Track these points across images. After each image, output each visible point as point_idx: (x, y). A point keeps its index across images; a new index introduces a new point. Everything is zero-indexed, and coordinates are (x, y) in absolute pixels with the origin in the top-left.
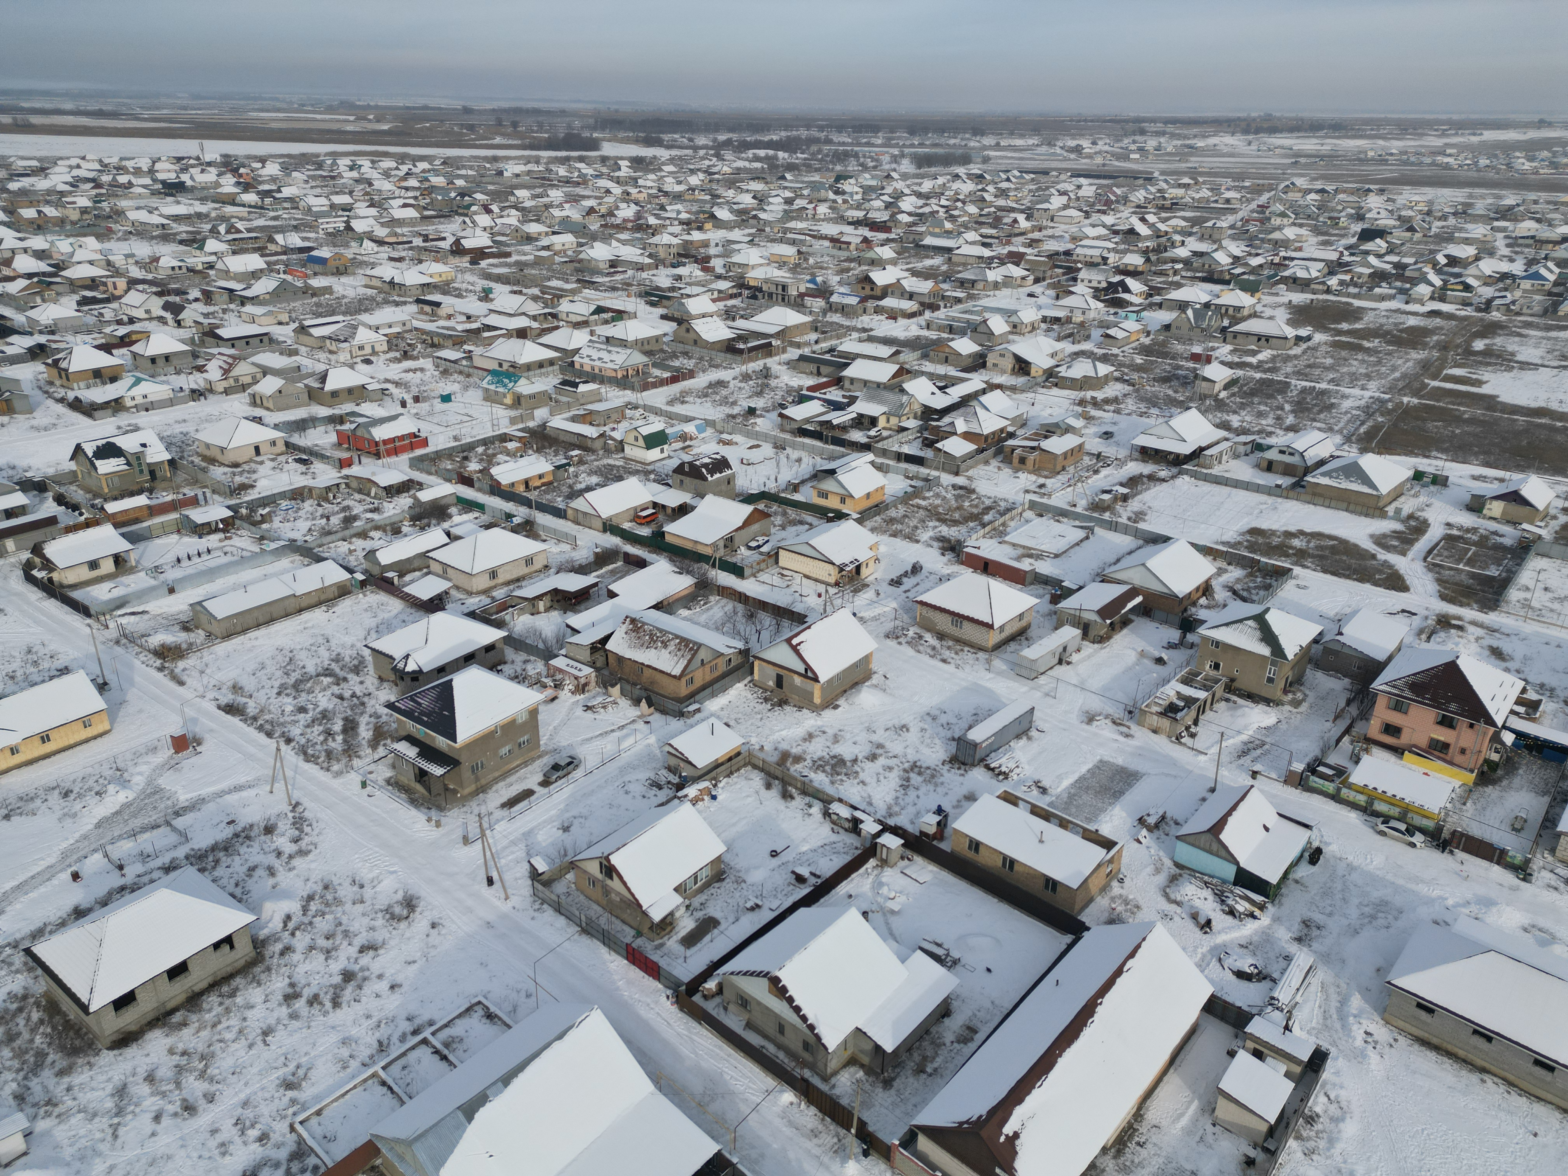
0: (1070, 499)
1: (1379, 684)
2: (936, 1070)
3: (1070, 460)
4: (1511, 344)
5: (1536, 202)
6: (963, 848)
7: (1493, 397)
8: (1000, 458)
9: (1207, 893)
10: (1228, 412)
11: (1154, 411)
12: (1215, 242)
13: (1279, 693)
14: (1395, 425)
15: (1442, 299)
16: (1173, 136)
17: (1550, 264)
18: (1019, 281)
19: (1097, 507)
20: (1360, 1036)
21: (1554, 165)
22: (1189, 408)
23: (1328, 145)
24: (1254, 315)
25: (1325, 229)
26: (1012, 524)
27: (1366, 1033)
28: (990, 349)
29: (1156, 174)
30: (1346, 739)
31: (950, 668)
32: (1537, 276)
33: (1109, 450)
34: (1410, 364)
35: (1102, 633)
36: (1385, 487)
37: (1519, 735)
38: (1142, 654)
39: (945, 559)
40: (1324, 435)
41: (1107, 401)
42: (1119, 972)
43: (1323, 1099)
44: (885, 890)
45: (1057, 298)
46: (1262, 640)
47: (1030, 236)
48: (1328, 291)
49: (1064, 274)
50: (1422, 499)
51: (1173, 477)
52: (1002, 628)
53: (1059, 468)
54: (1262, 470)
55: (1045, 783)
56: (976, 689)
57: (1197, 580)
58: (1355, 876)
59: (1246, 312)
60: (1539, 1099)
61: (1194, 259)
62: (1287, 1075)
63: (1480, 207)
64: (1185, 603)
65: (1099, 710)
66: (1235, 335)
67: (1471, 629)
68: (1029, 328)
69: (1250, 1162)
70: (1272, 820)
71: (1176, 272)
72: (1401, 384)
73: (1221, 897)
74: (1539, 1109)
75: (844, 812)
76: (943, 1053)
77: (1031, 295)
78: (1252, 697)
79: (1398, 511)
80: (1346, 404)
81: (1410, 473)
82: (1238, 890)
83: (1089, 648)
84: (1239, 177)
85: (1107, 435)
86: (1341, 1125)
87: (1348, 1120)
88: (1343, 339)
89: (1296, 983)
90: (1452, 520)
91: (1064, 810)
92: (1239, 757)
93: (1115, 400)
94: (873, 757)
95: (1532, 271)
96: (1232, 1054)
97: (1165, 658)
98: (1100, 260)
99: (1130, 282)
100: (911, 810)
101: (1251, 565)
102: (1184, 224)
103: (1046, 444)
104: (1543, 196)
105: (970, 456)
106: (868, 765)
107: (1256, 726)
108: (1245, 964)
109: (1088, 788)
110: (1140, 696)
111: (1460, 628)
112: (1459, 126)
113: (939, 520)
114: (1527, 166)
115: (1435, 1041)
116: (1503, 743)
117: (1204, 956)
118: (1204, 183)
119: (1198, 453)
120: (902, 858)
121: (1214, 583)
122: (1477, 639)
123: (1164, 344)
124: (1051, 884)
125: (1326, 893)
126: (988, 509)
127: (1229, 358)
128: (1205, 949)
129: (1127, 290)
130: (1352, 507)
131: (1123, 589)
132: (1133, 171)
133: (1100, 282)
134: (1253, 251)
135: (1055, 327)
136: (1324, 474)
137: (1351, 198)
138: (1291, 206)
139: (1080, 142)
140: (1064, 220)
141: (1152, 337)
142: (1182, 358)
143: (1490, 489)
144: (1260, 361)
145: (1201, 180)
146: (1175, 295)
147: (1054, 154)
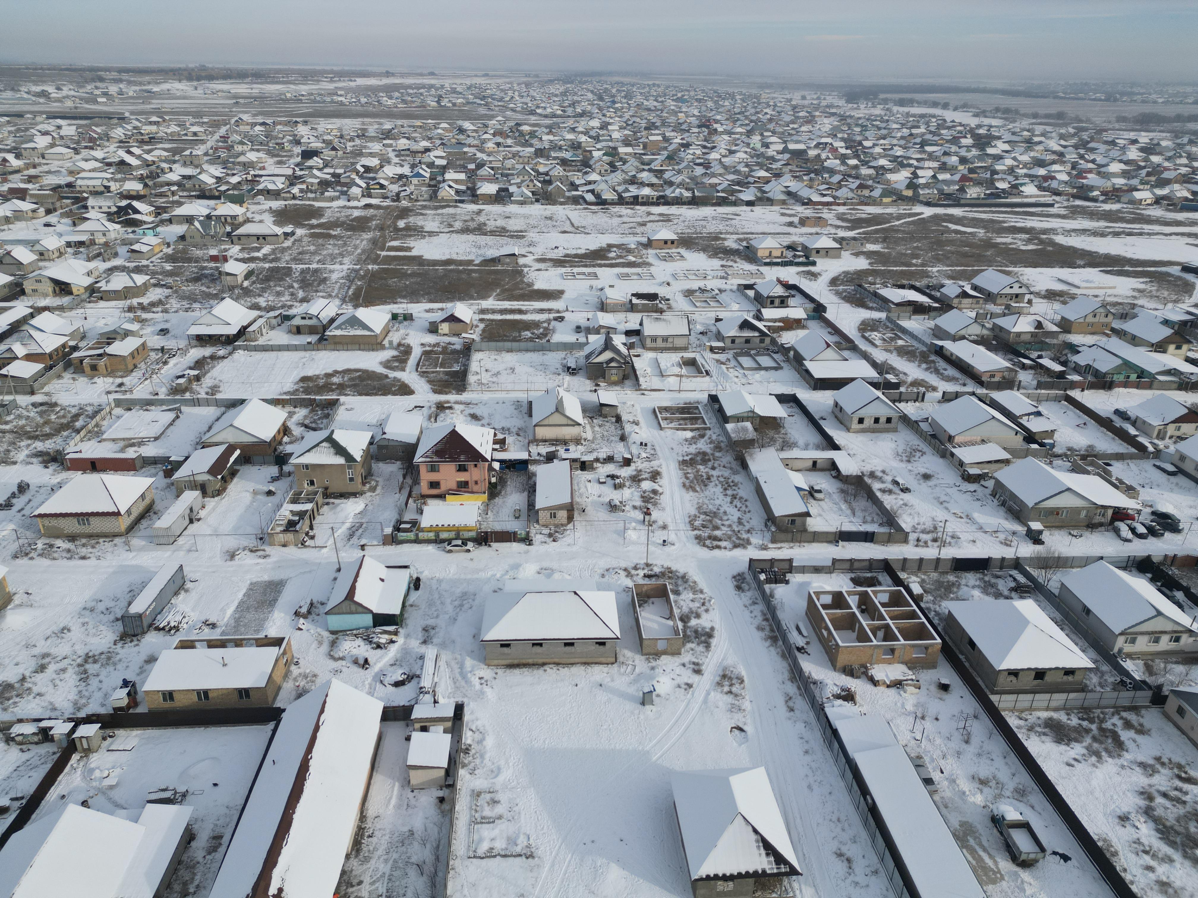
0: (151, 390)
1: (418, 459)
2: (198, 887)
3: (139, 358)
4: (419, 221)
5: (402, 126)
6: (160, 703)
7: (420, 257)
8: (71, 370)
9: (359, 642)
10: (254, 296)
11: (196, 305)
12: (196, 167)
13: (360, 486)
14: (369, 285)
15: (370, 196)
16: (130, 83)
17: (424, 167)
18: (30, 214)
19: (176, 390)
20: (476, 681)
21: (404, 101)
22: (223, 299)
23: (257, 89)
24: (248, 221)
25: (276, 152)
26: (105, 423)
27: (480, 678)
28: (23, 277)
29: (127, 114)
30: (411, 500)
31: (92, 562)
32: (418, 175)
33: (169, 343)
34: (365, 242)
35: (217, 487)
36: (378, 327)
37: (501, 461)
38: (255, 493)
39: (50, 470)
40: (327, 301)
41: (153, 304)
42: (317, 728)
43: (469, 733)
44: (97, 774)
45: (74, 224)
46: (336, 454)
47: (26, 172)
48: (294, 198)
49: (73, 204)
50: (402, 331)
51: (230, 354)
52: (129, 512)
53: (131, 367)
54: (294, 334)
55: (212, 620)
56: (123, 570)
57: (277, 425)
58: (444, 586)
59: (241, 219)
60: (572, 664)
61: (185, 181)
62: (445, 731)
63: (372, 131)
64: (273, 445)
65: (236, 547)
66: (239, 237)
67: (456, 406)
68: (57, 254)
69: (442, 800)
70: (384, 573)
71: (173, 193)
72: (363, 257)
73: (368, 640)
74: (575, 669)
75: (29, 729)
76: (200, 869)
77: (47, 225)
78: (343, 495)
79: (391, 343)
80: (334, 276)
81: (389, 316)
82: (378, 629)
83: (211, 503)
84: (198, 114)
85: (164, 332)
86: (485, 743)
87: (487, 737)
88: (317, 231)
89: (431, 671)
90: (423, 341)
91: (235, 633)
92: (349, 540)
93: (160, 302)
94: (42, 668)
95: (415, 171)
96: (408, 739)
97: (273, 489)
98: (103, 189)
99: (136, 204)
100: (98, 696)
101: (310, 404)
102: (166, 154)
103: (111, 349)
104: (405, 122)
105: (40, 375)
106: (39, 677)
107: (352, 514)
108: (398, 676)
109: (248, 608)
110: (264, 524)
111: (450, 408)
112: (341, 75)
113: (30, 438)
114: (390, 102)
115: (516, 662)
116: (495, 470)
117: (370, 685)
118: (170, 120)
119: (243, 331)
120: (104, 739)
121: (289, 424)
122: (462, 412)
123: (185, 251)
124: (244, 693)
125: (431, 604)
126: (76, 417)
127: (241, 256)
128: (370, 680)
129: (136, 211)
130: (362, 347)
131: (221, 449)
132: (105, 112)
133: (109, 207)
134: (229, 172)
135: (81, 249)
136: (337, 328)
137: (286, 129)
138: (245, 136)
139: (45, 88)
140: (55, 157)
141: (172, 247)
142: (204, 261)
143: (438, 316)
144: (264, 255)
145: (167, 118)
146: (179, 211)
147: (22, 98)
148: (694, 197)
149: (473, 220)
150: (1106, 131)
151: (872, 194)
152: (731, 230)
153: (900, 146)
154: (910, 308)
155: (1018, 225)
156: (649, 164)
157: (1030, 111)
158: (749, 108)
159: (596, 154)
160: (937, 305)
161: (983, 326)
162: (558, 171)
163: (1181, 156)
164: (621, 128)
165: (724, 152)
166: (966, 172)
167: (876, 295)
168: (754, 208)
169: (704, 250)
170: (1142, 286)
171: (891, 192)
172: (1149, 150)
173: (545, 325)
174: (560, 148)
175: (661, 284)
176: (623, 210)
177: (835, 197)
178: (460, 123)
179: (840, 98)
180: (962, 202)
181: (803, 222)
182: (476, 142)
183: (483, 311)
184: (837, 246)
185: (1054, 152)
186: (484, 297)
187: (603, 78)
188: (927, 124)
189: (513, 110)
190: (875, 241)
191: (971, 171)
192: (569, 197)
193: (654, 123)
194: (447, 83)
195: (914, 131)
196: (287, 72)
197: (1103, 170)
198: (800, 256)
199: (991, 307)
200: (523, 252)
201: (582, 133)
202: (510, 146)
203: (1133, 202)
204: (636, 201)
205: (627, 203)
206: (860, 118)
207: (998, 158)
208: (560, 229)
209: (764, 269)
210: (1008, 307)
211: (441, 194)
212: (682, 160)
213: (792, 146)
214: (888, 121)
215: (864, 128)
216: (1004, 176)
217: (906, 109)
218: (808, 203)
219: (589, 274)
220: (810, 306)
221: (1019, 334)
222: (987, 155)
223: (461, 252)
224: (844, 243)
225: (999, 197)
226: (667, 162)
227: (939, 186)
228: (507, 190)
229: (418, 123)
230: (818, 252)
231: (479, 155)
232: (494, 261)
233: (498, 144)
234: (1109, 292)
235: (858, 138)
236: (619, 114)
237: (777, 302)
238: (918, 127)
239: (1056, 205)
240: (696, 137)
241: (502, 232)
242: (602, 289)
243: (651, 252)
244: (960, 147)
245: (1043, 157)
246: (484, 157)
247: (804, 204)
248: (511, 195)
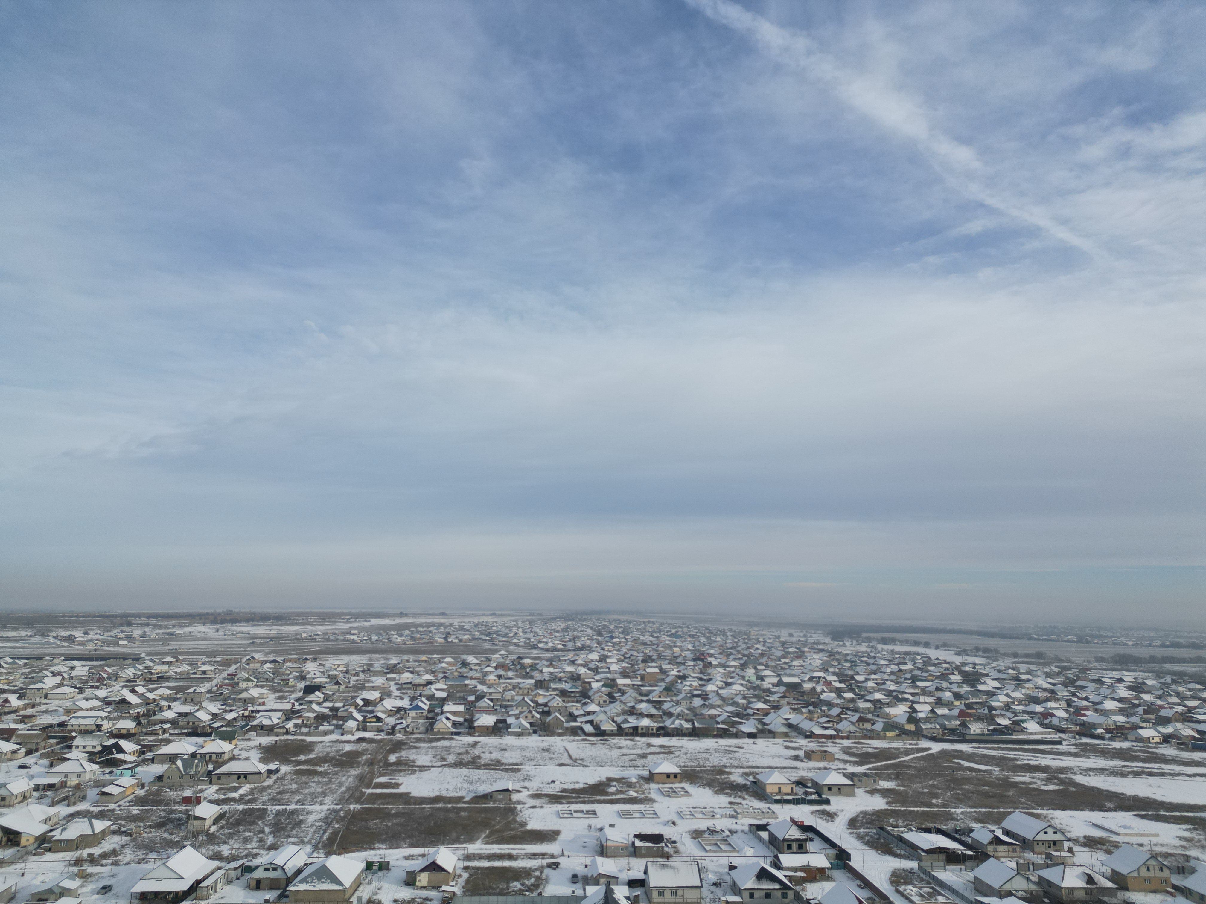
4: (412, 755)
5: (408, 661)
7: (407, 794)
10: (218, 843)
11: (152, 856)
12: (196, 704)
14: (347, 828)
15: (365, 729)
16: (155, 626)
17: (424, 699)
18: (9, 756)
21: (413, 638)
22: (184, 847)
23: (275, 630)
24: (233, 758)
25: (279, 688)
29: (143, 655)
32: (417, 707)
34: (351, 779)
36: (348, 879)
40: (298, 848)
41: (104, 856)
45: (51, 765)
47: (22, 713)
48: (287, 733)
49: (58, 744)
50: (375, 884)
54: (252, 889)
59: (226, 757)
61: (180, 719)
63: (378, 666)
66: (219, 776)
68: (20, 799)
71: (165, 731)
72: (347, 796)
77: (22, 767)
79: (360, 899)
80: (311, 818)
81: (363, 865)
84: (212, 654)
85: (106, 890)
88: (303, 767)
90: (397, 896)
93: (113, 853)
95: (414, 705)
98: (94, 728)
99: (123, 743)
102: (169, 692)
104: (411, 657)
112: (357, 616)
114: (399, 639)
118: (184, 660)
119: (194, 887)
123: (158, 793)
127: (216, 797)
129: (121, 751)
132: (122, 654)
133: (94, 747)
134: (228, 708)
135: (48, 793)
136: (304, 881)
137: (295, 665)
138: (253, 673)
139: (73, 633)
140: (58, 696)
141: (146, 788)
142: (175, 803)
143: (417, 864)
144: (241, 795)
145: (181, 658)
146: (165, 750)
147: (48, 643)
148: (694, 728)
149: (467, 752)
150: (1089, 670)
151: (874, 727)
152: (736, 763)
153: (892, 681)
154: (942, 857)
155: (1032, 763)
156: (647, 695)
157: (1010, 651)
158: (740, 643)
159: (595, 685)
160: (970, 853)
161: (1028, 879)
162: (557, 702)
163: (1170, 695)
164: (619, 661)
165: (720, 684)
166: (963, 707)
167: (901, 840)
168: (756, 741)
169: (709, 784)
170: (1187, 834)
171: (891, 726)
172: (1137, 688)
173: (537, 873)
174: (560, 680)
175: (666, 823)
176: (623, 741)
177: (836, 730)
178: (464, 657)
179: (826, 635)
180: (968, 737)
181: (809, 755)
182: (478, 675)
183: (469, 857)
184: (849, 782)
185: (1045, 690)
186: (471, 840)
187: (602, 616)
188: (914, 661)
189: (516, 645)
190: (888, 778)
191: (969, 706)
192: (567, 729)
193: (650, 657)
194: (456, 622)
195: (903, 667)
196: (307, 615)
197: (1098, 707)
198: (811, 794)
199: (1030, 856)
200: (517, 787)
201: (581, 665)
202: (511, 679)
203: (1140, 740)
204: (635, 732)
205: (627, 735)
206: (847, 655)
207: (991, 694)
208: (557, 762)
209: (775, 807)
210: (1049, 856)
211: (438, 726)
212: (680, 691)
213: (786, 680)
214: (875, 657)
215: (854, 664)
216: (1003, 713)
217: (890, 647)
218: (811, 735)
219: (588, 811)
220: (833, 852)
221: (1071, 890)
222: (980, 691)
223: (452, 788)
224: (856, 779)
225: (1004, 733)
226: (665, 693)
227: (940, 720)
228: (505, 721)
229: (424, 658)
230: (830, 789)
231: (480, 687)
232: (486, 797)
233: (499, 677)
234: (1154, 840)
235: (850, 673)
236: (617, 647)
237: (795, 846)
238: (906, 664)
239: (1064, 743)
240: (692, 670)
241: (496, 765)
242: (601, 829)
243: (653, 786)
244: (951, 683)
245: (1036, 694)
246: (485, 689)
247: (807, 737)
248: (509, 726)
